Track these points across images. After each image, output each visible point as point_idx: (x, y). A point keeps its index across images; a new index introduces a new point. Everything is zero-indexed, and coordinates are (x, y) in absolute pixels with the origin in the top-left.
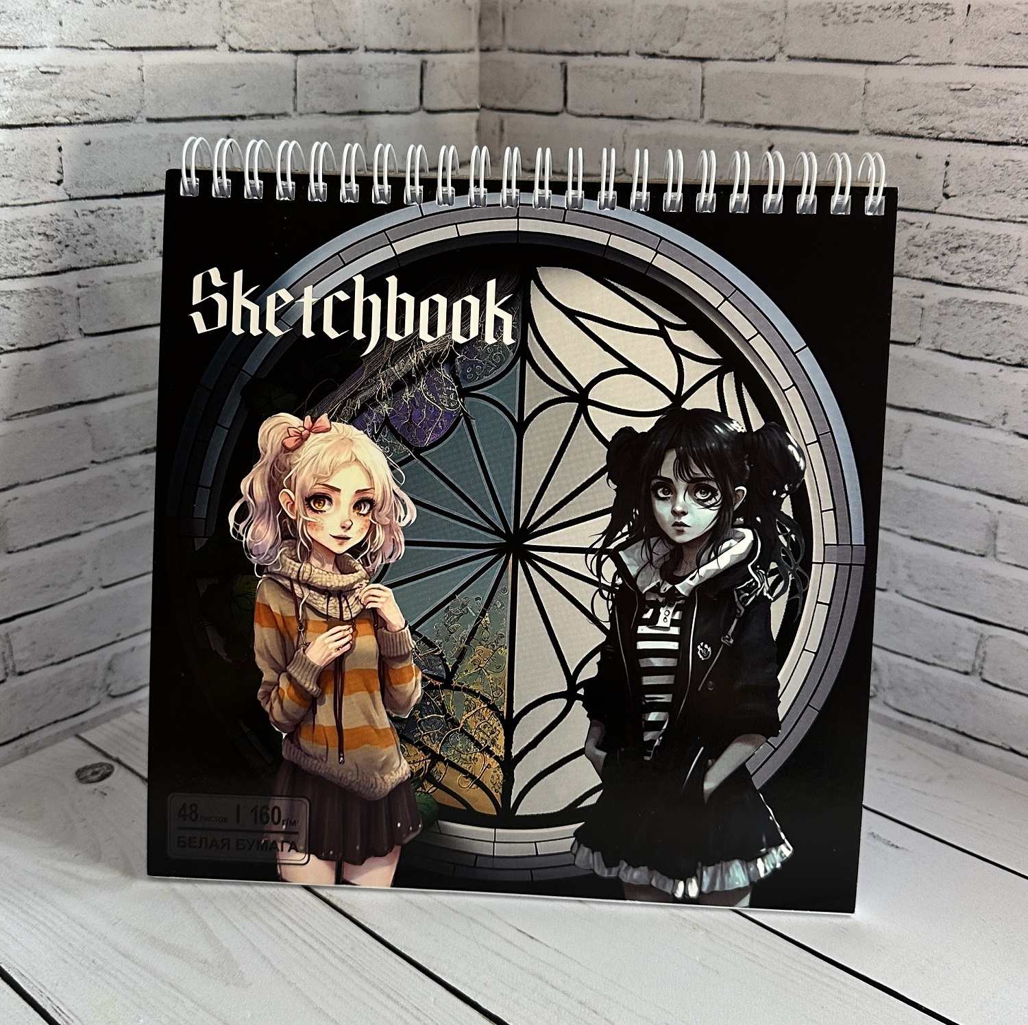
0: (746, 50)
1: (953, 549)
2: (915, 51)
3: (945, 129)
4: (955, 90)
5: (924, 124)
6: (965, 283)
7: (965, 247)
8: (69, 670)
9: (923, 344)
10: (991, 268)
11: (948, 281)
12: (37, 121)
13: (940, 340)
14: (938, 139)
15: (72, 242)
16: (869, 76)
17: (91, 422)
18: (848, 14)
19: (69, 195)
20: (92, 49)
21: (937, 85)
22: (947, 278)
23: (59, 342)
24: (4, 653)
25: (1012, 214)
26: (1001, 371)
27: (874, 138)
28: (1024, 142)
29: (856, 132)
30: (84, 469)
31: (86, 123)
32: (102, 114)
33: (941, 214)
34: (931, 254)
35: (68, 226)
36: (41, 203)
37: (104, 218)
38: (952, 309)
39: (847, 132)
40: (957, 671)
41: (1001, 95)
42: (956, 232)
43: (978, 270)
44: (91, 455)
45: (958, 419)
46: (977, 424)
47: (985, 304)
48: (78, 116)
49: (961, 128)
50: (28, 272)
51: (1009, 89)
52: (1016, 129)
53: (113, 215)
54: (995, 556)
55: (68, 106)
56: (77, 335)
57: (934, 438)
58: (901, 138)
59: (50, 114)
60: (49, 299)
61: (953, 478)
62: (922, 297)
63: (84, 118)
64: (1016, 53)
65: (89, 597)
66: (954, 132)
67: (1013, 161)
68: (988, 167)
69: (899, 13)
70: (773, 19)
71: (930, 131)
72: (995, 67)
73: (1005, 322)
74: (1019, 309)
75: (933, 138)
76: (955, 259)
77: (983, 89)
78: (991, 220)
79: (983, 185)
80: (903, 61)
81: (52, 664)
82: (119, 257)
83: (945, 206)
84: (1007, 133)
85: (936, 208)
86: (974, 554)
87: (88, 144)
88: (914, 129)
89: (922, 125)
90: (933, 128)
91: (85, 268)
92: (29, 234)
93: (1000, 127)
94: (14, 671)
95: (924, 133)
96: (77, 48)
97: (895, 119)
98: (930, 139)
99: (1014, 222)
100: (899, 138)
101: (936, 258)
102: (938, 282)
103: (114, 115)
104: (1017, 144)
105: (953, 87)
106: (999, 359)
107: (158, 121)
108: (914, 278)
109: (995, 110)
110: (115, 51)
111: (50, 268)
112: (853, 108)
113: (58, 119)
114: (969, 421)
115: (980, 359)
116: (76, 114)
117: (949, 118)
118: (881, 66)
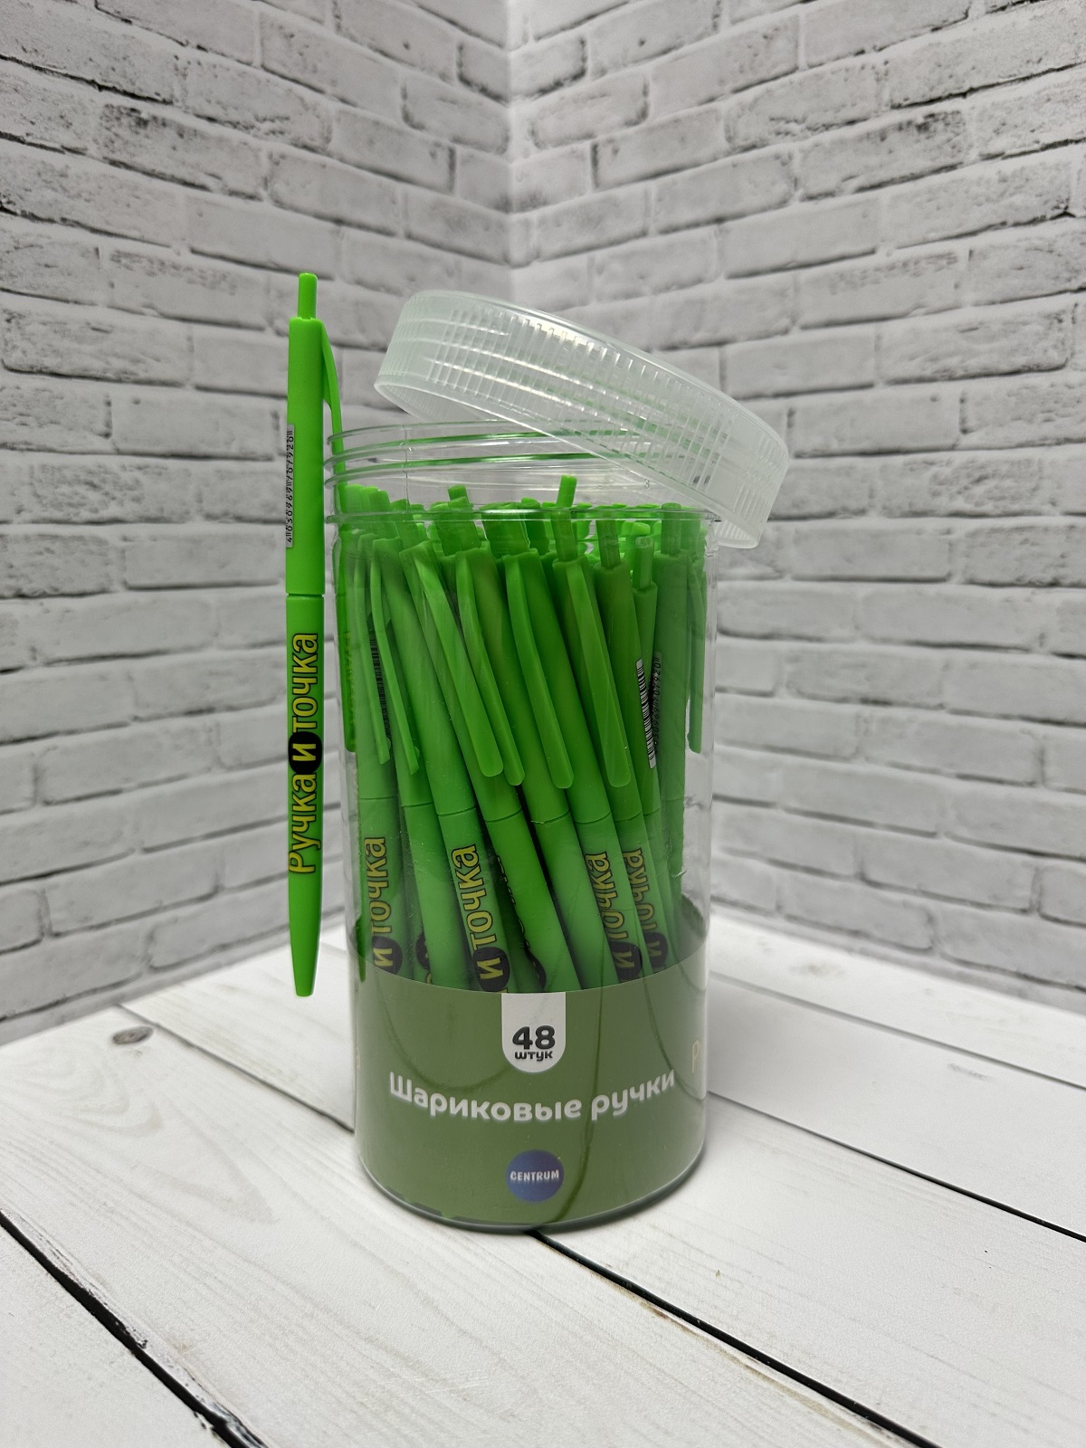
0: (761, 329)
2: (923, 301)
3: (957, 369)
4: (963, 331)
5: (937, 367)
6: (989, 512)
7: (986, 477)
8: (109, 936)
9: (954, 578)
10: (1014, 494)
11: (972, 513)
12: (86, 373)
13: (972, 572)
14: (952, 378)
15: (118, 494)
16: (880, 333)
17: (133, 677)
18: (855, 279)
19: (117, 449)
20: (141, 313)
21: (946, 329)
22: (971, 510)
23: (103, 592)
24: (39, 911)
25: (1031, 438)
26: (1033, 593)
27: (890, 387)
29: (871, 385)
31: (134, 382)
32: (152, 375)
33: (961, 449)
34: (955, 489)
35: (115, 479)
36: (88, 453)
37: (151, 475)
38: (980, 540)
39: (862, 387)
40: (1014, 910)
41: (1010, 327)
42: (976, 464)
43: (1003, 498)
44: (133, 712)
45: (995, 648)
46: (1013, 649)
47: (1011, 530)
48: (127, 375)
50: (72, 519)
51: (1017, 321)
52: (1026, 356)
53: (160, 474)
54: (1045, 783)
56: (117, 586)
57: (974, 672)
58: (915, 384)
59: (101, 369)
60: (93, 547)
61: (994, 709)
62: (949, 532)
63: (132, 377)
64: (1020, 286)
65: (130, 859)
66: (967, 370)
67: (1027, 388)
68: (1003, 398)
69: (904, 270)
71: (943, 373)
73: (1034, 544)
75: (947, 379)
76: (979, 490)
77: (991, 325)
78: (1011, 447)
79: (999, 415)
80: (913, 312)
81: (91, 928)
82: (166, 514)
83: (965, 441)
84: (1020, 361)
85: (955, 445)
86: (1020, 784)
87: (137, 403)
88: (928, 373)
89: (935, 369)
90: (945, 371)
91: (131, 522)
92: (75, 481)
93: (1012, 357)
94: (50, 931)
95: (938, 375)
96: (128, 310)
97: (909, 366)
98: (944, 380)
102: (963, 515)
103: (163, 379)
104: (1029, 370)
105: (961, 328)
106: (1030, 582)
107: (207, 389)
108: (940, 515)
109: (1004, 342)
110: (164, 318)
111: (94, 517)
112: (866, 364)
113: (106, 374)
114: (1005, 649)
115: (1012, 585)
117: (961, 357)
118: (891, 321)
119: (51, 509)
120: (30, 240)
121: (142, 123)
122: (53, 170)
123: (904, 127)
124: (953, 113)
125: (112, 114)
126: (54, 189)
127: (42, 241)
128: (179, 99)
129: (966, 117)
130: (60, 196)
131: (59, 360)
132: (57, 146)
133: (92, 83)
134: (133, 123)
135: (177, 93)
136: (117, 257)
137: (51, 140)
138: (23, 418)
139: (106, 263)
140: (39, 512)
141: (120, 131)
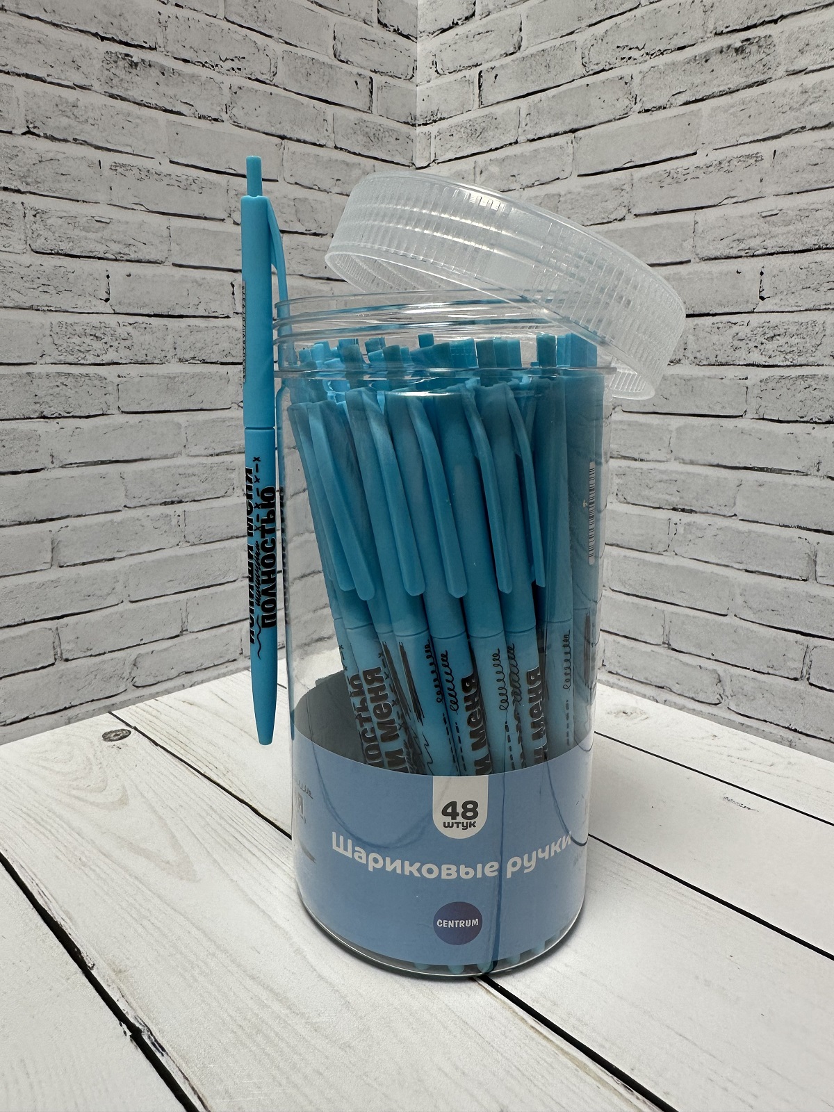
0: (603, 216)
1: (780, 577)
2: (732, 194)
3: (758, 248)
4: (766, 217)
5: (742, 246)
6: (781, 364)
7: (779, 335)
8: (104, 662)
9: (749, 415)
10: (801, 349)
11: (767, 364)
12: (91, 254)
13: (762, 410)
14: (753, 256)
15: (115, 344)
16: (698, 219)
17: (125, 476)
18: (679, 176)
19: (114, 310)
20: (133, 209)
21: (752, 215)
22: (765, 362)
23: (103, 415)
24: (54, 643)
25: (818, 304)
26: (814, 428)
27: (703, 263)
28: (824, 247)
29: (688, 262)
30: (119, 511)
31: (127, 261)
32: (140, 256)
33: (759, 312)
34: (751, 344)
35: (113, 332)
36: (92, 313)
37: (139, 329)
38: (771, 385)
39: (681, 263)
40: (788, 678)
41: (803, 214)
42: (770, 325)
43: (790, 352)
44: (124, 501)
45: (780, 471)
46: (795, 473)
47: (798, 378)
48: (122, 255)
49: (772, 245)
50: (82, 362)
51: (811, 208)
52: (817, 237)
53: (145, 328)
54: (816, 579)
55: (115, 248)
56: (116, 411)
57: (762, 489)
58: (725, 260)
59: (102, 251)
60: (97, 382)
61: (778, 520)
62: (746, 379)
63: (126, 257)
64: (815, 179)
65: (120, 608)
66: (766, 249)
67: (816, 262)
68: (796, 270)
69: (719, 168)
70: (622, 190)
71: (747, 251)
72: (798, 193)
73: (816, 389)
74: (827, 378)
75: (750, 256)
76: (771, 346)
77: (788, 212)
78: (800, 311)
79: (792, 285)
80: (725, 202)
81: (91, 656)
82: (150, 359)
83: (762, 306)
84: (810, 241)
85: (754, 309)
86: (798, 580)
87: (129, 275)
88: (734, 252)
89: (740, 248)
90: (749, 249)
91: (124, 364)
92: (84, 333)
93: (804, 238)
94: (61, 658)
95: (743, 253)
96: (122, 207)
97: (719, 246)
98: (747, 257)
99: (819, 310)
100: (723, 260)
101: (756, 347)
102: (758, 366)
103: (148, 258)
104: (819, 249)
105: (764, 214)
106: (812, 419)
107: (181, 266)
108: (739, 365)
109: (799, 226)
110: (150, 213)
111: (98, 361)
112: (685, 244)
113: (106, 255)
114: (789, 472)
115: (796, 422)
116: (120, 253)
117: (762, 239)
118: (706, 209)
119: (65, 354)
120: (50, 155)
121: (134, 65)
122: (67, 102)
123: (724, 50)
124: (765, 37)
125: (111, 59)
126: (69, 117)
127: (60, 156)
128: (162, 46)
129: (776, 41)
130: (73, 123)
131: (71, 244)
132: (70, 84)
133: (96, 35)
134: (127, 65)
135: (160, 42)
136: (115, 167)
137: (66, 79)
138: (45, 288)
139: (106, 172)
140: (56, 356)
141: (117, 72)
